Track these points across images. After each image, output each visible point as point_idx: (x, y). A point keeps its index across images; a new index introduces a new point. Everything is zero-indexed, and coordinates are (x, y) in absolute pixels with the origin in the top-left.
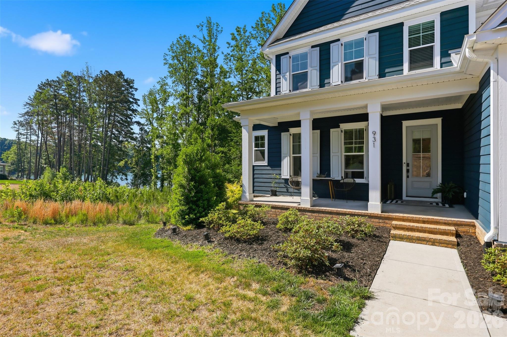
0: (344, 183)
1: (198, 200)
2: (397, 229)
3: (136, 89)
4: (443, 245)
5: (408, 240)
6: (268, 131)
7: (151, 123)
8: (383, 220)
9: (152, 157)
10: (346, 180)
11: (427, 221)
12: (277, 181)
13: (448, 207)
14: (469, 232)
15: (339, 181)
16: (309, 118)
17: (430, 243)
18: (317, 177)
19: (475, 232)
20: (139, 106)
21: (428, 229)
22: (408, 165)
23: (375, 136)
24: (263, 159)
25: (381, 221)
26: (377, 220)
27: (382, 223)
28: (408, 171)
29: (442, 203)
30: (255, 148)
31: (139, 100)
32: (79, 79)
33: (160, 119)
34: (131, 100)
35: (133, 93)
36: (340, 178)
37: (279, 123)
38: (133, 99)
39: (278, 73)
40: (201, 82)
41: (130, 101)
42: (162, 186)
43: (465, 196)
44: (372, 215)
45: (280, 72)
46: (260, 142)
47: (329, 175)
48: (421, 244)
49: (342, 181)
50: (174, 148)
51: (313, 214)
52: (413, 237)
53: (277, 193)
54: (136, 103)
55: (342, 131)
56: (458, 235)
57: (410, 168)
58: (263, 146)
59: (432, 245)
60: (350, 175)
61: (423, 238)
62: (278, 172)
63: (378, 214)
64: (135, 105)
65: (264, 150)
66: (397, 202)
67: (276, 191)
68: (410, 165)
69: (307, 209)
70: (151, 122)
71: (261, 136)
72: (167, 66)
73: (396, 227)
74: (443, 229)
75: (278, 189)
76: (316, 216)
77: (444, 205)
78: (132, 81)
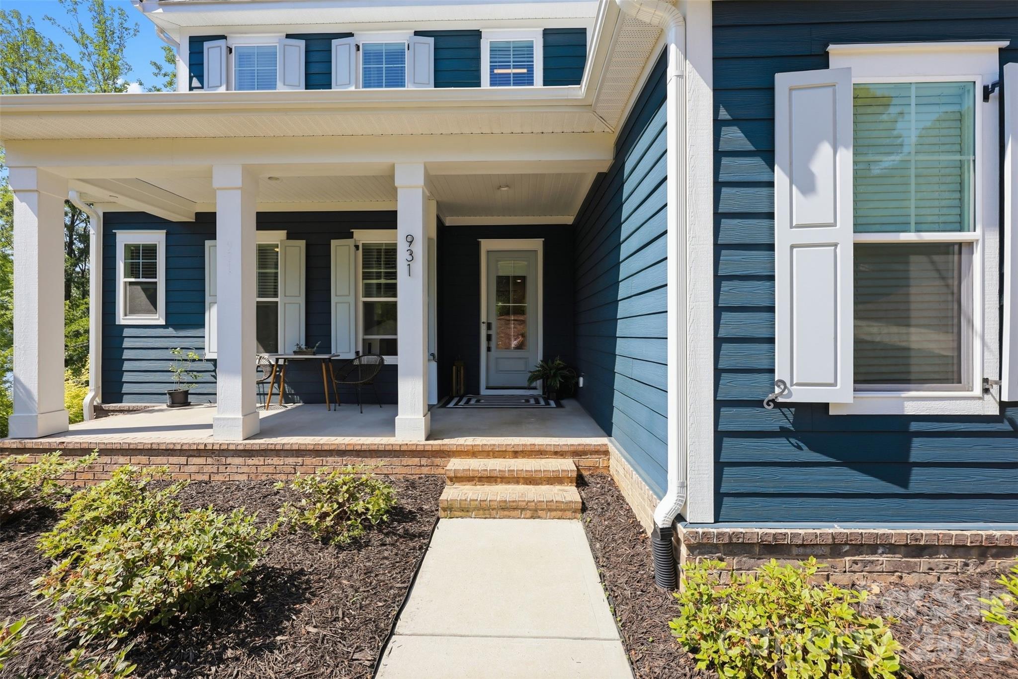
0: (361, 365)
2: (459, 482)
4: (554, 514)
5: (481, 512)
6: (167, 234)
8: (429, 458)
10: (365, 360)
11: (522, 452)
12: (190, 366)
13: (555, 406)
14: (598, 467)
15: (352, 361)
16: (240, 184)
17: (529, 513)
18: (295, 353)
19: (609, 467)
21: (524, 475)
22: (489, 326)
23: (412, 248)
24: (152, 308)
25: (424, 461)
26: (416, 461)
27: (427, 466)
28: (489, 338)
29: (544, 399)
30: (125, 277)
36: (352, 356)
37: (198, 215)
39: (196, 82)
43: (581, 385)
44: (403, 448)
45: (201, 79)
46: (141, 261)
47: (327, 349)
48: (509, 517)
49: (356, 362)
51: (250, 461)
52: (492, 503)
53: (191, 398)
55: (357, 247)
56: (580, 482)
57: (493, 332)
58: (151, 271)
59: (532, 517)
60: (376, 348)
61: (513, 502)
62: (196, 343)
63: (417, 445)
65: (156, 283)
66: (467, 402)
67: (186, 393)
68: (494, 327)
69: (232, 447)
71: (144, 246)
73: (456, 477)
74: (553, 471)
75: (193, 389)
76: (257, 466)
77: (547, 401)
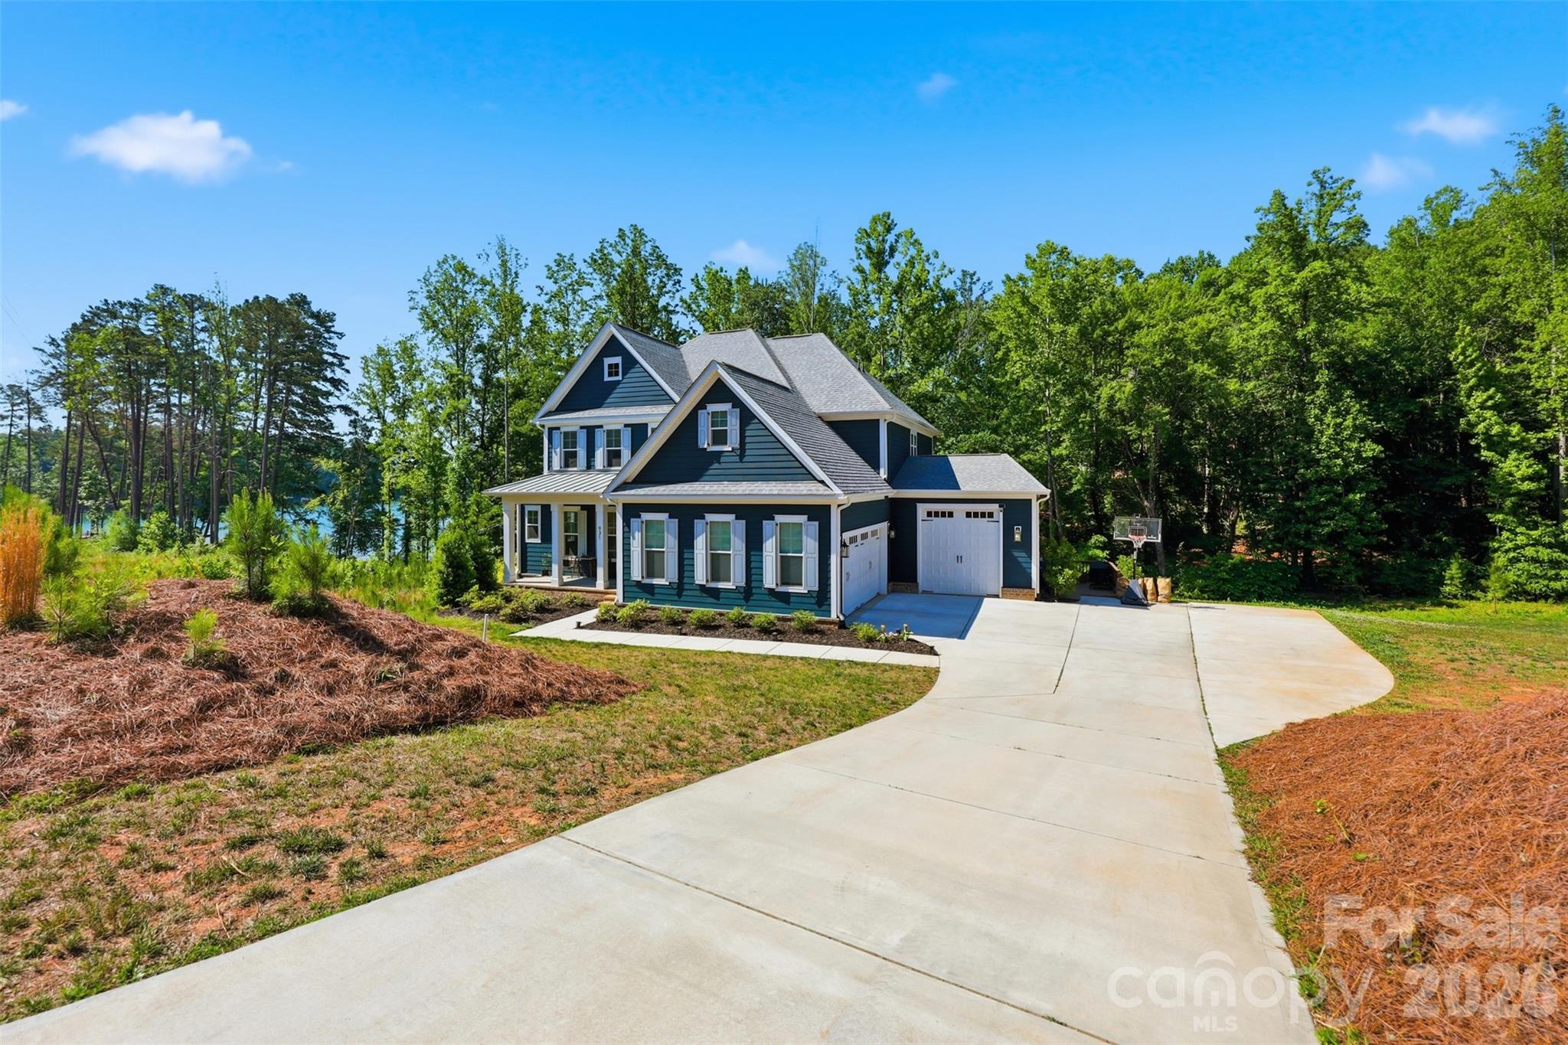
1: (456, 583)
3: (341, 335)
7: (381, 417)
9: (384, 490)
20: (348, 371)
24: (537, 536)
31: (347, 358)
32: (193, 303)
33: (401, 409)
34: (330, 359)
35: (331, 341)
38: (334, 355)
40: (489, 350)
41: (326, 362)
42: (407, 548)
50: (433, 476)
54: (341, 365)
64: (338, 370)
70: (379, 413)
72: (416, 313)
78: (331, 317)
